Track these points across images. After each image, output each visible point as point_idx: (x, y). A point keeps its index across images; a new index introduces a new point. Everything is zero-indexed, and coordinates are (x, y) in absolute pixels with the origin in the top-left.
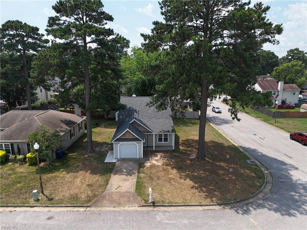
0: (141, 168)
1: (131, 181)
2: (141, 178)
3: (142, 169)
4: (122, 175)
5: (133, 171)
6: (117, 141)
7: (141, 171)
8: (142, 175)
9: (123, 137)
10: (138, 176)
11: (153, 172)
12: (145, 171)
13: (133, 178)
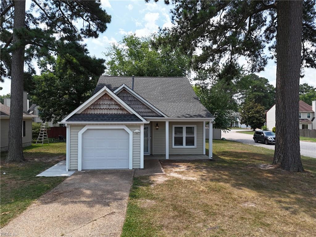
0: (140, 187)
1: (101, 222)
2: (142, 211)
3: (144, 188)
4: (73, 202)
5: (116, 193)
6: (75, 120)
7: (140, 192)
8: (145, 203)
9: (92, 112)
10: (130, 205)
11: (183, 195)
12: (154, 192)
13: (113, 213)
